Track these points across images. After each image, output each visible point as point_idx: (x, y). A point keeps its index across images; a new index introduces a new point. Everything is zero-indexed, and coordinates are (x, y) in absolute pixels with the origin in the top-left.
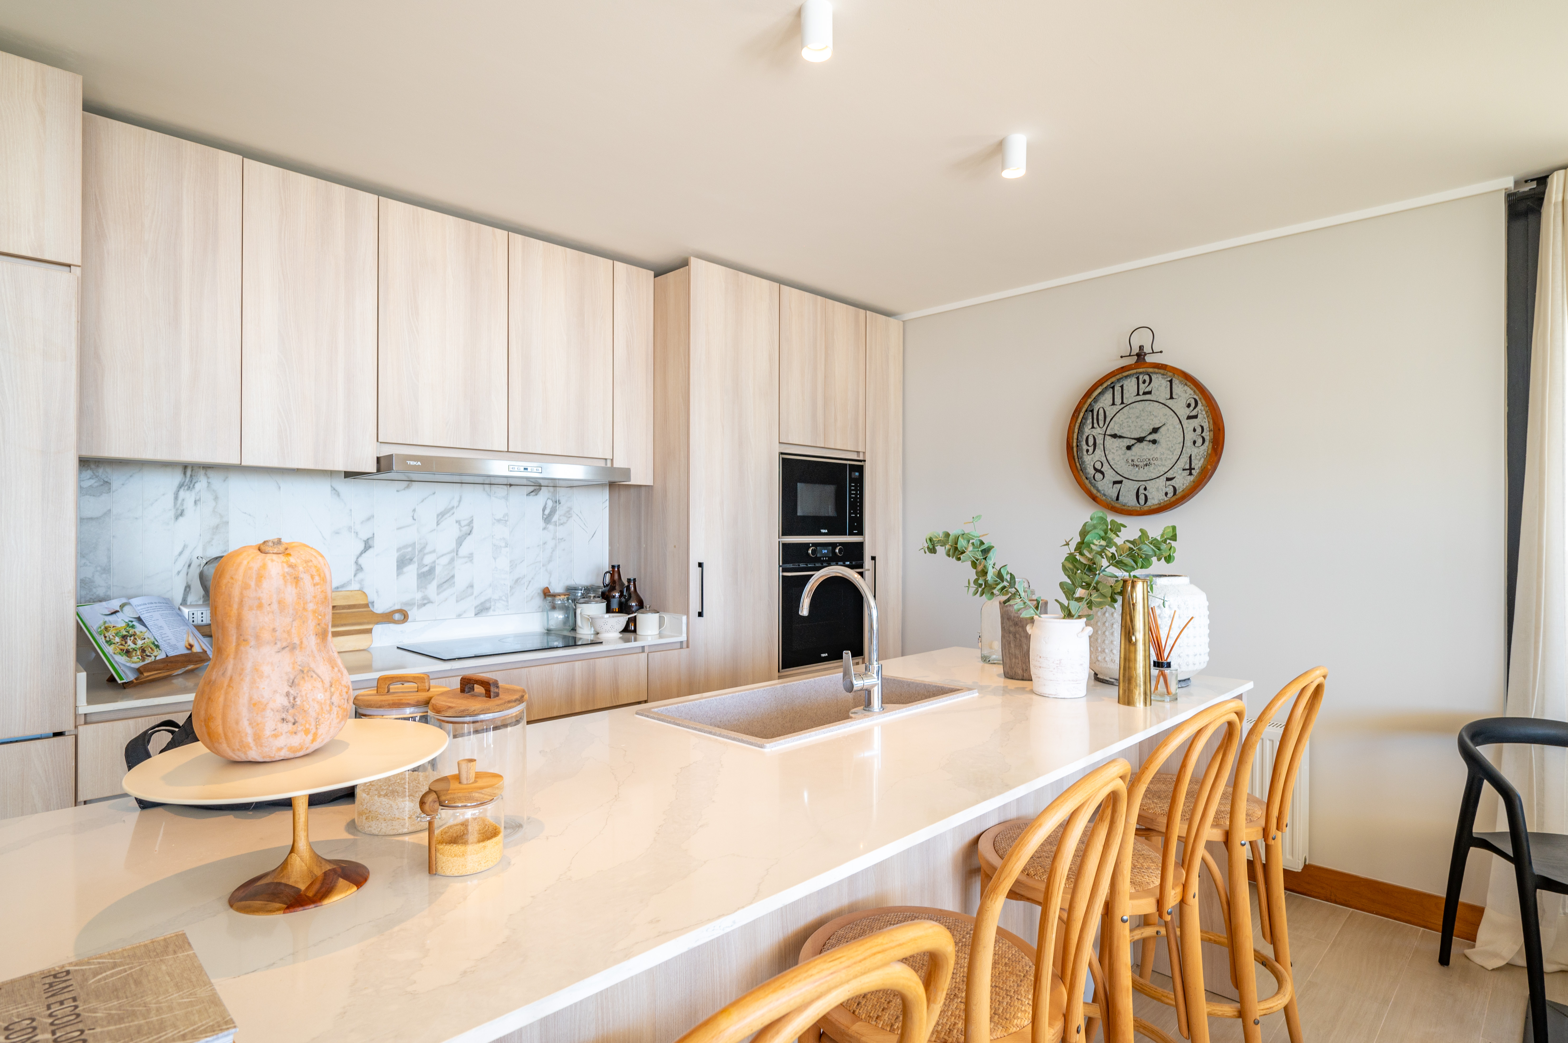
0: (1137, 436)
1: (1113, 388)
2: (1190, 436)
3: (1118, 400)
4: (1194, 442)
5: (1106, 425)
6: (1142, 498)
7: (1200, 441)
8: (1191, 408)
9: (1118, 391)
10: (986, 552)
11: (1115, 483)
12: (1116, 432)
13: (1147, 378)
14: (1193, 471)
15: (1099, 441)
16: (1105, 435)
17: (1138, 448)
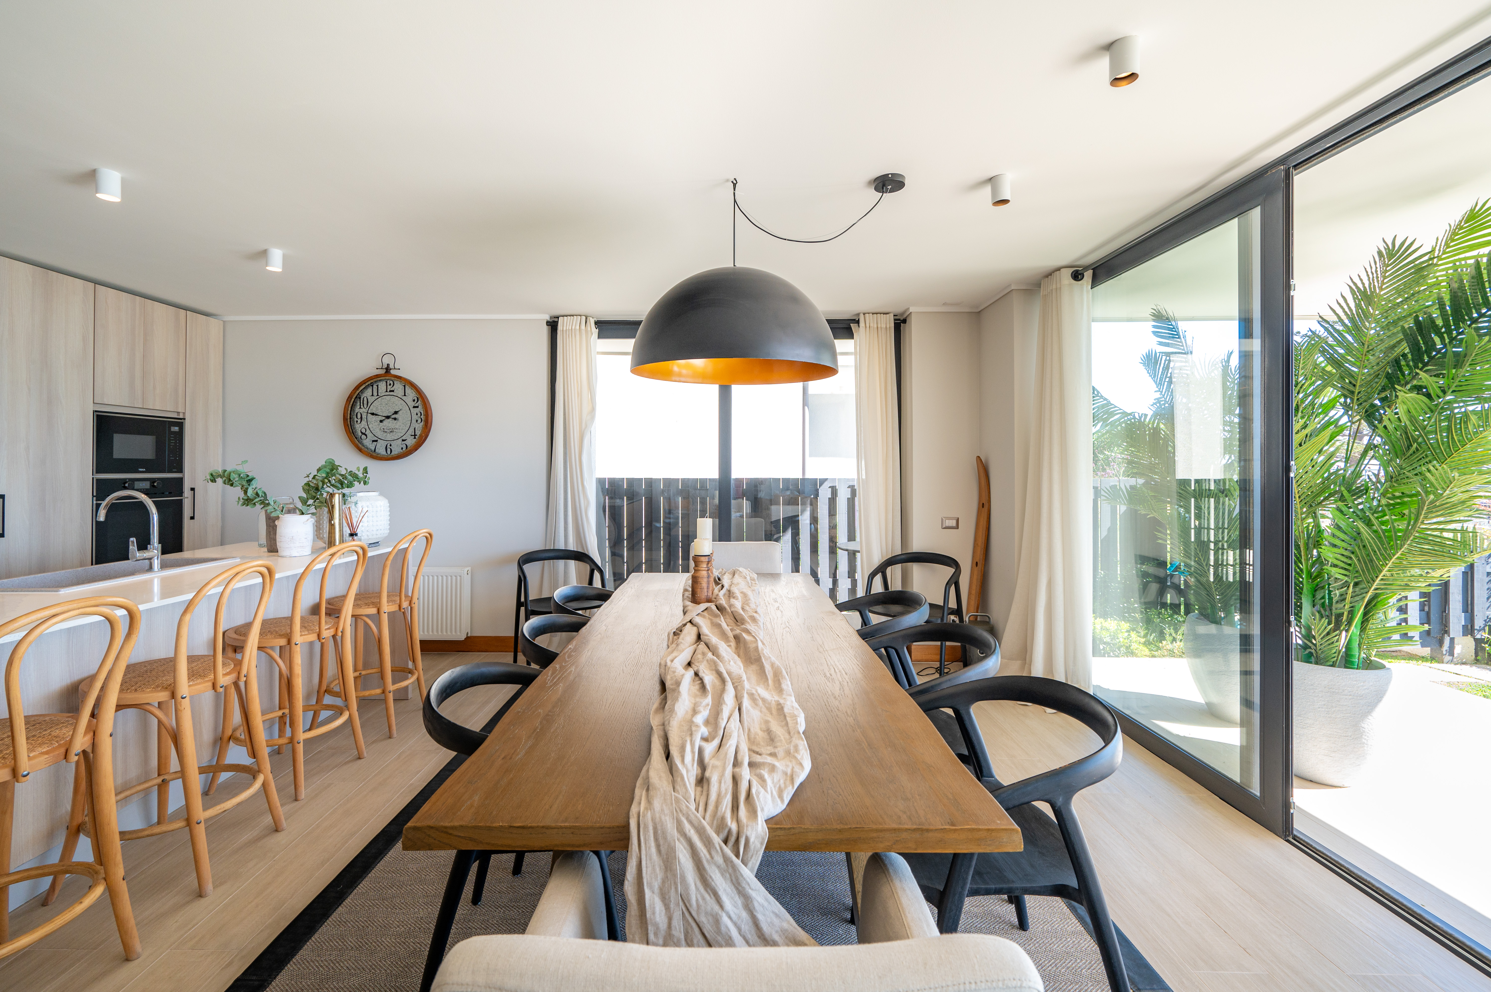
0: (386, 415)
1: (372, 386)
2: (415, 417)
3: (375, 393)
4: (417, 421)
5: (368, 407)
6: (389, 450)
7: (419, 421)
8: (415, 402)
9: (375, 388)
10: (249, 481)
11: (373, 441)
12: (374, 412)
13: (391, 382)
14: (416, 437)
15: (364, 416)
16: (367, 413)
17: (387, 422)
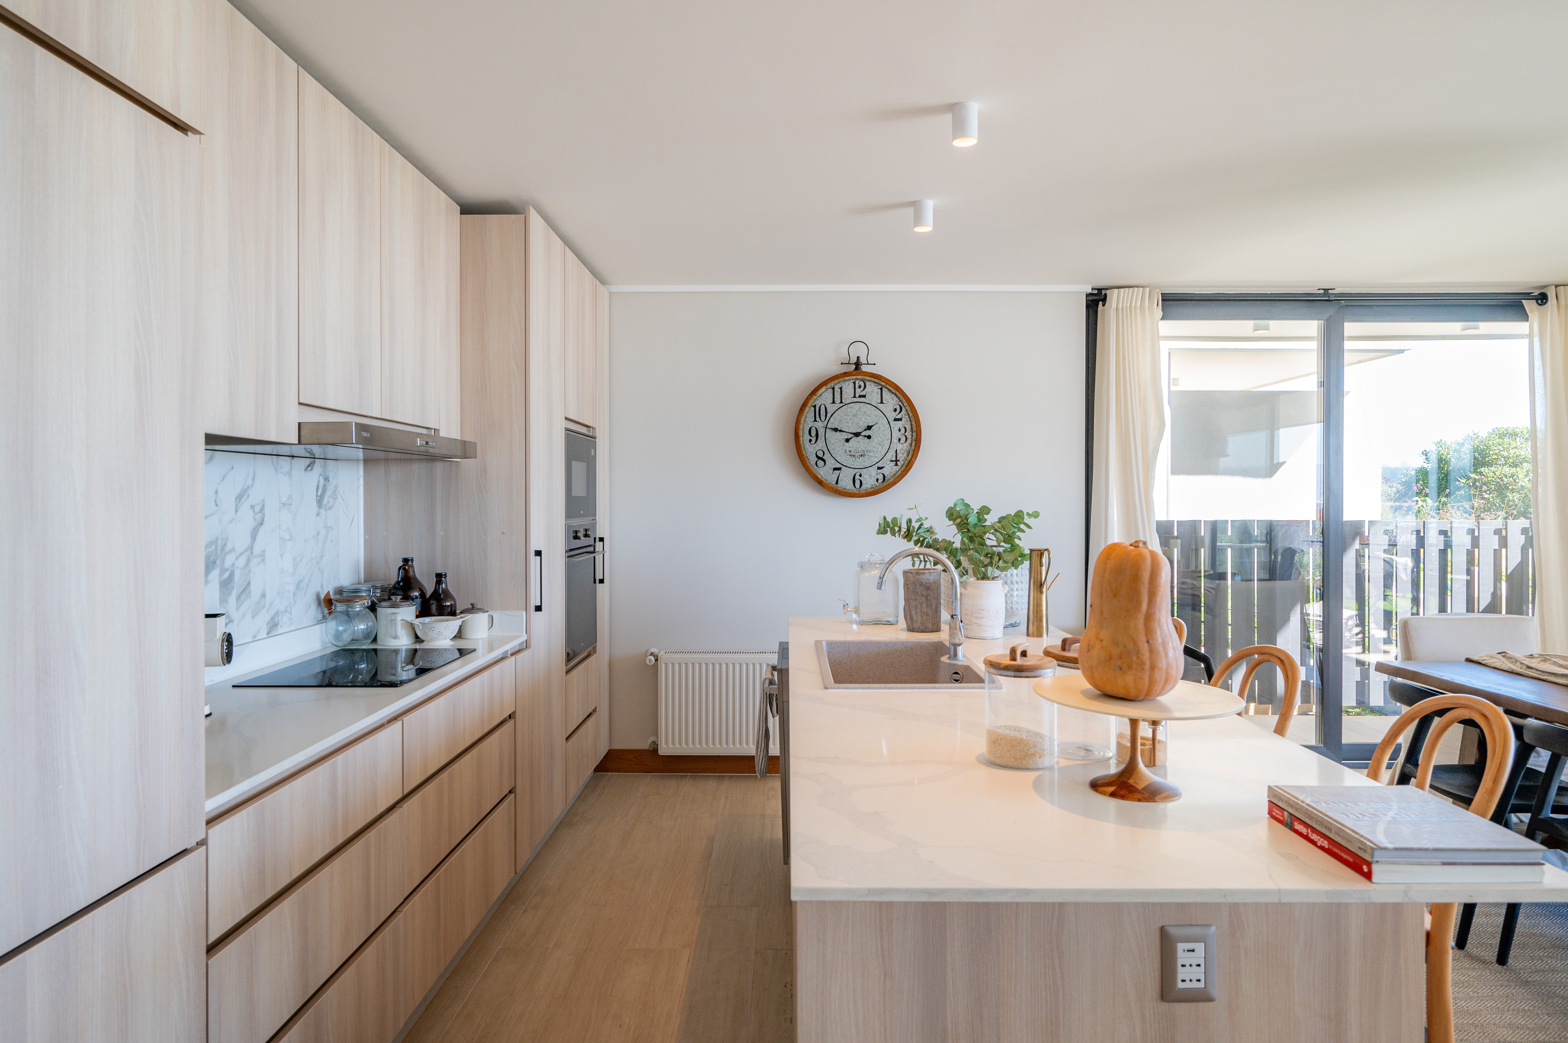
0: (855, 431)
1: (835, 388)
2: (896, 434)
3: (838, 400)
4: (899, 440)
5: (827, 420)
6: (857, 482)
7: (903, 439)
8: (897, 412)
9: (837, 392)
11: (835, 469)
12: (837, 427)
13: (862, 384)
14: (898, 462)
15: (821, 432)
16: (826, 428)
17: (854, 441)
